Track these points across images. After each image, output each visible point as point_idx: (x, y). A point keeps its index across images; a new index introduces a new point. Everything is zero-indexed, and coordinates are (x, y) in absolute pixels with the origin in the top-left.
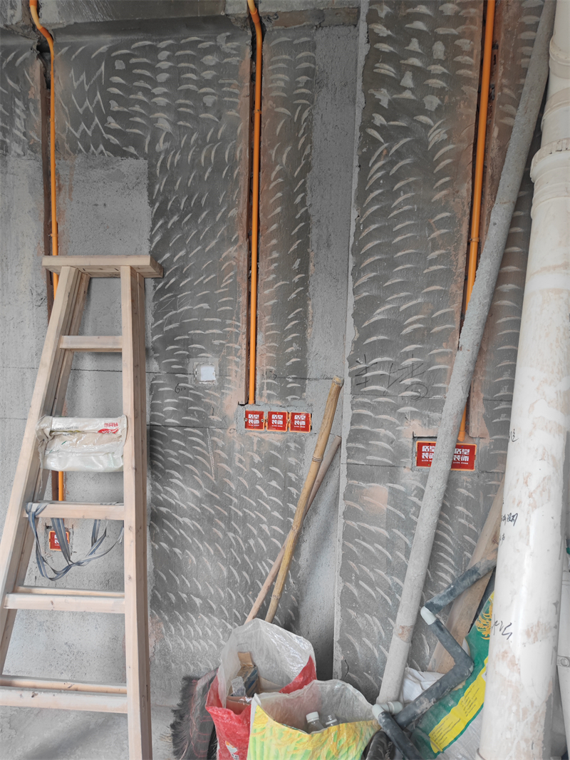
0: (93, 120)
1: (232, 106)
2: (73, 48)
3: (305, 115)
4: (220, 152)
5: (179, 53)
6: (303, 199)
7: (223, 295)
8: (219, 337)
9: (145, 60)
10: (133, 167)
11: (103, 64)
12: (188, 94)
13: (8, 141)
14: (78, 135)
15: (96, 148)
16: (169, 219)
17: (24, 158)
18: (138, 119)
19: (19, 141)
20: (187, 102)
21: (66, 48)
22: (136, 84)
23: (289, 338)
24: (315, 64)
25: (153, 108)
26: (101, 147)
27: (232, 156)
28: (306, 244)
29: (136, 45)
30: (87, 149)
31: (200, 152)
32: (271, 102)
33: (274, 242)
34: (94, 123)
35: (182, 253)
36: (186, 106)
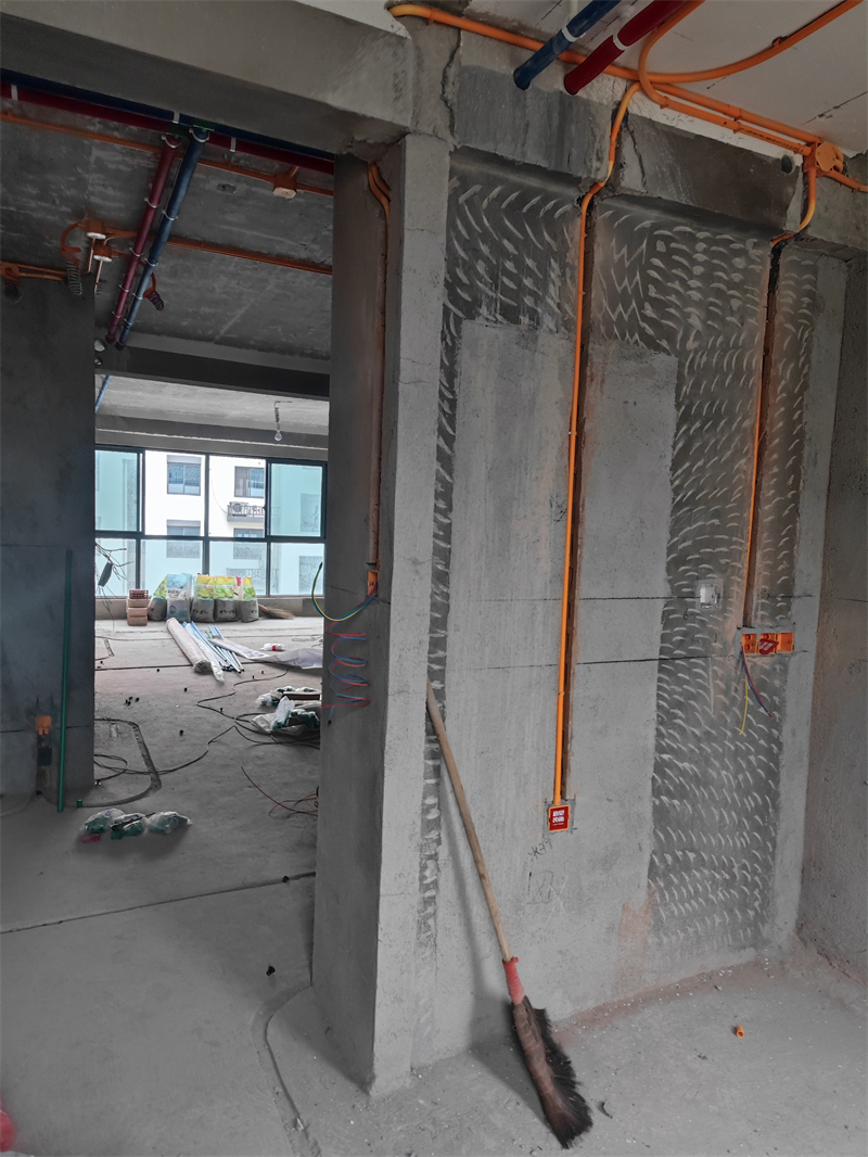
0: (631, 303)
1: (753, 314)
2: (617, 214)
3: (806, 335)
4: (739, 360)
5: (714, 248)
6: (801, 415)
7: (732, 510)
8: (725, 555)
9: (684, 247)
10: (664, 363)
11: (645, 241)
12: (719, 293)
13: (539, 310)
14: (614, 317)
15: (632, 336)
16: (692, 424)
17: (557, 335)
18: (672, 311)
19: (552, 314)
20: (717, 301)
21: (611, 212)
22: (674, 271)
23: (781, 555)
24: (815, 287)
25: (687, 301)
26: (637, 336)
27: (749, 364)
28: (799, 461)
29: (677, 229)
30: (623, 336)
31: (724, 356)
32: (782, 317)
33: (775, 456)
34: (631, 307)
35: (700, 463)
36: (716, 305)
